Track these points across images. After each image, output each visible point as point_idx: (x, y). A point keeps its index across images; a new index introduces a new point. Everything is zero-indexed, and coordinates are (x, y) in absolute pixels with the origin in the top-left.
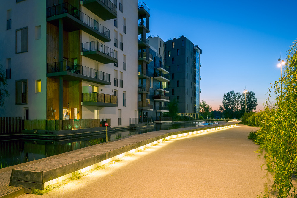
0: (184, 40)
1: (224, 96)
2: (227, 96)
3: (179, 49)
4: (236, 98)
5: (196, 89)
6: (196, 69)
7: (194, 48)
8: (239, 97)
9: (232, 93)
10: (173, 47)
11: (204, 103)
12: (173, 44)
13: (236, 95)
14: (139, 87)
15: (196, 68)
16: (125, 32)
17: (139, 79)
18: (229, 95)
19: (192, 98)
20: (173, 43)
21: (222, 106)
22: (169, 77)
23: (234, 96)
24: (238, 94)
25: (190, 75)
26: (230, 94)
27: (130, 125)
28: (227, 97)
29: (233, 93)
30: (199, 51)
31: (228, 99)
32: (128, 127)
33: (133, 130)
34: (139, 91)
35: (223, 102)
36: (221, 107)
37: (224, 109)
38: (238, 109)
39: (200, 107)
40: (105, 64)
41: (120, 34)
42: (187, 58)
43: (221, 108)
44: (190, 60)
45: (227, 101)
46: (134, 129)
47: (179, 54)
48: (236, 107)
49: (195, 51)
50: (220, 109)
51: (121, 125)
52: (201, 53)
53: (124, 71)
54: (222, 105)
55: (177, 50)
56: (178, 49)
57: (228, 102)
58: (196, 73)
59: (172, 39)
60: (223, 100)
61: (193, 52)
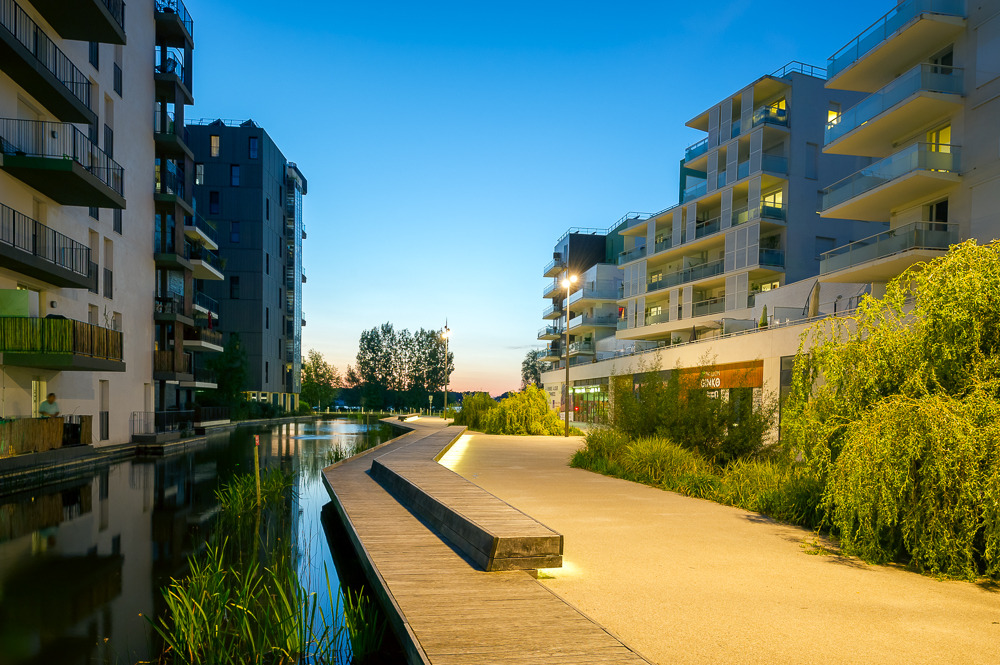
0: (256, 138)
1: (362, 340)
2: (372, 339)
3: (237, 165)
4: (397, 348)
5: (292, 312)
6: (293, 243)
7: (287, 170)
8: (406, 345)
9: (387, 330)
10: (215, 152)
11: (316, 358)
12: (215, 141)
13: (398, 337)
14: (157, 299)
15: (293, 239)
16: (118, 89)
17: (157, 268)
18: (378, 336)
19: (280, 340)
20: (213, 138)
21: (356, 371)
22: (224, 264)
23: (392, 339)
24: (404, 333)
25: (276, 265)
26: (380, 333)
27: (133, 437)
28: (370, 342)
29: (389, 331)
30: (300, 184)
31: (373, 349)
32: (126, 445)
33: (148, 456)
34: (156, 314)
35: (359, 358)
36: (351, 374)
37: (362, 381)
38: (400, 382)
39: (303, 371)
40: (62, 203)
41: (106, 96)
42: (268, 200)
43: (353, 377)
44: (276, 211)
45: (369, 356)
46: (153, 454)
47: (236, 182)
48: (395, 374)
49: (291, 183)
50: (348, 380)
51: (108, 438)
52: (305, 191)
53: (116, 234)
54: (354, 365)
55: (229, 166)
56: (232, 165)
57: (372, 359)
58: (293, 258)
59: (206, 123)
60: (359, 350)
61: (283, 186)
